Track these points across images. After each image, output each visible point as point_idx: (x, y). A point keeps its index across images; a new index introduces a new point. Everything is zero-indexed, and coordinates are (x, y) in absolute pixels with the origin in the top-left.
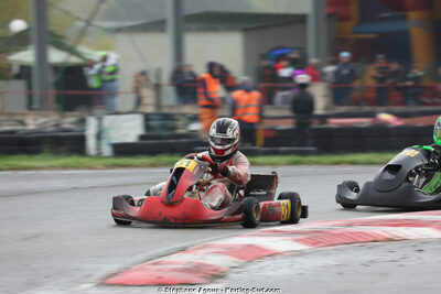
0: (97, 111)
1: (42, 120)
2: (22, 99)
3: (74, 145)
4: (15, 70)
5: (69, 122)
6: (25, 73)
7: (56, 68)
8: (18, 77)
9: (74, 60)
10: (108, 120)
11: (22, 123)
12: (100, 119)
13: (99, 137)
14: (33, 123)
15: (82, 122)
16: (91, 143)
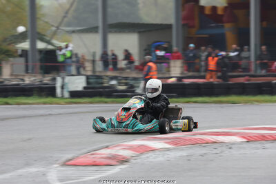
0: (61, 74)
1: (34, 78)
2: (23, 67)
3: (49, 92)
4: (20, 52)
5: (47, 79)
6: (24, 54)
7: (41, 51)
8: (21, 56)
9: (50, 47)
10: (67, 79)
11: (23, 80)
12: (63, 78)
13: (62, 87)
14: (28, 80)
15: (54, 79)
16: (58, 91)
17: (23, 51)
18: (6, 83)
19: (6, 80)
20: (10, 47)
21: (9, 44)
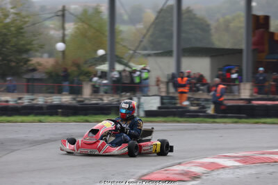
0: (138, 94)
1: (111, 98)
4: (99, 74)
6: (103, 75)
9: (128, 69)
10: (143, 99)
11: (102, 100)
12: (139, 98)
13: (139, 107)
14: (107, 100)
17: (102, 72)
18: (87, 102)
19: (86, 99)
20: (90, 69)
21: (90, 66)
